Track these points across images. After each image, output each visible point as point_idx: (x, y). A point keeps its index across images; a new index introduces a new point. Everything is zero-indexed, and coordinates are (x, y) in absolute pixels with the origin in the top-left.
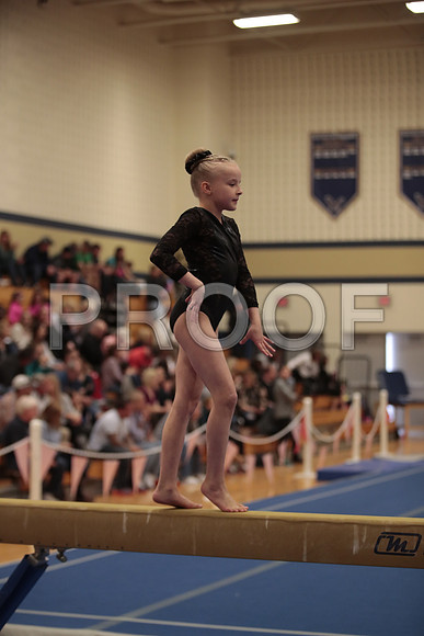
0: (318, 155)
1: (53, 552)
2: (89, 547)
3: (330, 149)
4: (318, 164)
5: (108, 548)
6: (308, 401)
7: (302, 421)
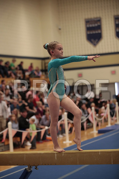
0: (88, 26)
2: (45, 165)
3: (92, 24)
4: (88, 29)
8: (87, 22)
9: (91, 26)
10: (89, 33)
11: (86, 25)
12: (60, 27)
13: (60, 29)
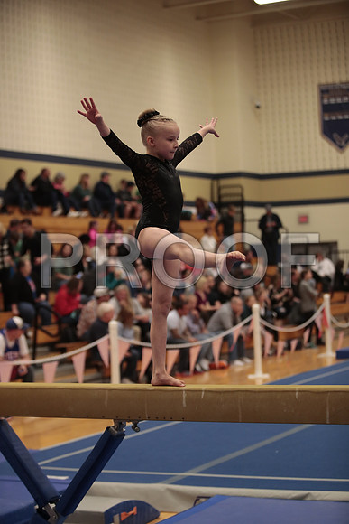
0: (326, 101)
1: (129, 424)
2: (157, 419)
3: (335, 97)
4: (326, 109)
5: (172, 420)
6: (327, 296)
7: (323, 312)
8: (325, 91)
9: (332, 101)
10: (327, 118)
11: (322, 98)
12: (258, 103)
13: (258, 107)
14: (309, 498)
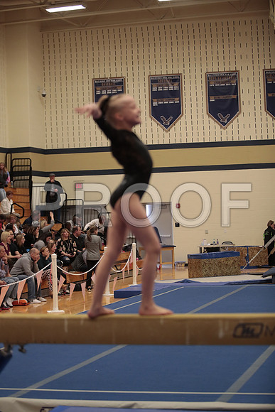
3: (106, 89)
8: (98, 85)
11: (96, 90)
12: (44, 93)
13: (44, 96)
14: (135, 407)
